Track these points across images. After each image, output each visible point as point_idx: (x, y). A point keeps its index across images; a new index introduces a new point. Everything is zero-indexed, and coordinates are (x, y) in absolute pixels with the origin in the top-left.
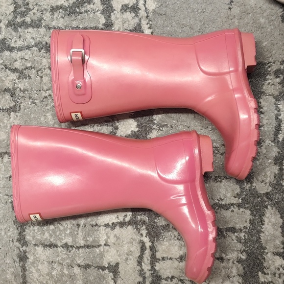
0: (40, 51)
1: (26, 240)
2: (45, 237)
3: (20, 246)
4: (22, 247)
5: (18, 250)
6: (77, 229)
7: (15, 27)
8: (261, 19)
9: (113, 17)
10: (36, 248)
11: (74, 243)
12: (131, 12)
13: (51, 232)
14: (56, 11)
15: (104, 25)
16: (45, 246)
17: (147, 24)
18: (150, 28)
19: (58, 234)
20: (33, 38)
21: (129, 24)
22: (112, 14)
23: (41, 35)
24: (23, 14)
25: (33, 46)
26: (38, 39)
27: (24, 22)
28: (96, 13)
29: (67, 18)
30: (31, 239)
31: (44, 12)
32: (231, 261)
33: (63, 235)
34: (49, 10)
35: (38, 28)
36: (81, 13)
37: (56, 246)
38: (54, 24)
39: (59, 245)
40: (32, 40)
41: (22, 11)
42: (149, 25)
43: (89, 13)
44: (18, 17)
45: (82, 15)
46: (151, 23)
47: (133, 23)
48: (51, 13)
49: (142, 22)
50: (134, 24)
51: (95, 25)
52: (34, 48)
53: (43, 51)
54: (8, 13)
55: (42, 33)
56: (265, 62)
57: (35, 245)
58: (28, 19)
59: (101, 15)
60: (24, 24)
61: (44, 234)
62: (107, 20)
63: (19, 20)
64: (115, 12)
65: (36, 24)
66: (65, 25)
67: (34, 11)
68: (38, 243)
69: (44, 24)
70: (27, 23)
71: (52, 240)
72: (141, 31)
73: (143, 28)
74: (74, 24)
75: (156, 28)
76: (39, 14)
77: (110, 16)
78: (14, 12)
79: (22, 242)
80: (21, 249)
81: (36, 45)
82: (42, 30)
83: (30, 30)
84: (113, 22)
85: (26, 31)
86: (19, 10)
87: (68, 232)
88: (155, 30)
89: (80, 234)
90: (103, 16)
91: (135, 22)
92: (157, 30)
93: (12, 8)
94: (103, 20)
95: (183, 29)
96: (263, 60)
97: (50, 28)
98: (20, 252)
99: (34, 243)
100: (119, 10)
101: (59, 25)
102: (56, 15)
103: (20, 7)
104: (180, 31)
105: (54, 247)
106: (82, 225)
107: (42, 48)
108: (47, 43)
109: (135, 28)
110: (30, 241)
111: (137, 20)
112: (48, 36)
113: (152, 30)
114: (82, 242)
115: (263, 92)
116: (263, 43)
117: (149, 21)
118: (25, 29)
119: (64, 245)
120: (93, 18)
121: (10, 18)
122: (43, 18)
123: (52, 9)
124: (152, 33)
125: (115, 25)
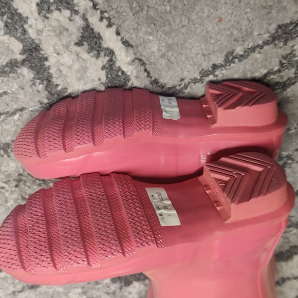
9: (32, 33)
12: (60, 10)
15: (23, 52)
17: (101, 20)
18: (110, 25)
21: (70, 36)
22: (26, 26)
42: (105, 22)
46: (106, 15)
49: (90, 20)
50: (78, 30)
51: (7, 60)
59: (7, 37)
62: (22, 41)
64: (30, 22)
72: (95, 37)
73: (96, 30)
75: (121, 22)
77: (25, 32)
84: (37, 42)
88: (120, 25)
90: (13, 38)
91: (77, 25)
94: (17, 46)
100: (36, 14)
109: (83, 36)
111: (79, 21)
113: (114, 28)
117: (102, 13)
124: (118, 33)
125: (44, 46)
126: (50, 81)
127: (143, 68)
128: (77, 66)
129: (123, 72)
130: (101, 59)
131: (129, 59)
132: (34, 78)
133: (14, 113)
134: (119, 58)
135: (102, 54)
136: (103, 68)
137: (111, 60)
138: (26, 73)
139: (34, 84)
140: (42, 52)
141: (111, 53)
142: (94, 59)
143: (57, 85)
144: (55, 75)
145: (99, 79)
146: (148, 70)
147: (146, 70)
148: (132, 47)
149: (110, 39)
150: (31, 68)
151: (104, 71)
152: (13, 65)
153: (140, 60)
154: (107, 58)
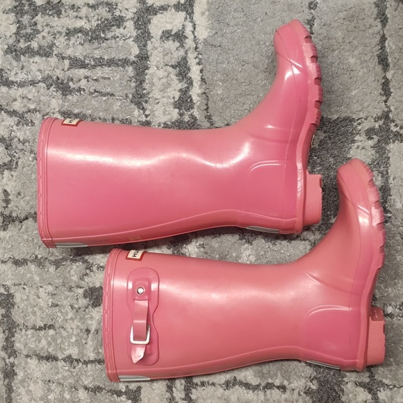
0: (49, 89)
1: (15, 348)
2: (42, 346)
3: (7, 357)
4: (9, 358)
5: (3, 362)
6: (85, 336)
7: (16, 55)
8: (351, 58)
9: (149, 46)
10: (29, 360)
11: (81, 355)
12: (174, 41)
13: (49, 339)
14: (73, 36)
15: (137, 56)
16: (40, 358)
17: (196, 58)
18: (199, 64)
19: (59, 341)
20: (40, 71)
21: (171, 58)
22: (149, 42)
23: (50, 66)
24: (29, 38)
25: (40, 81)
26: (47, 72)
27: (28, 47)
28: (127, 41)
29: (87, 45)
30: (22, 348)
31: (57, 36)
32: (296, 392)
33: (66, 344)
34: (64, 34)
35: (48, 57)
36: (107, 40)
37: (56, 359)
38: (69, 52)
39: (60, 358)
40: (38, 73)
41: (27, 33)
42: (197, 60)
43: (118, 39)
44: (22, 41)
45: (108, 42)
46: (200, 56)
47: (176, 57)
48: (66, 37)
49: (189, 55)
50: (178, 57)
51: (124, 57)
52: (40, 84)
53: (52, 88)
54: (8, 34)
55: (53, 64)
56: (354, 117)
57: (27, 356)
58: (34, 45)
59: (133, 43)
60: (29, 51)
61: (40, 341)
62: (141, 50)
63: (22, 45)
64: (152, 40)
65: (45, 52)
66: (84, 54)
67: (44, 34)
68: (31, 353)
69: (55, 52)
70: (33, 50)
71: (50, 350)
72: (186, 67)
73: (189, 63)
74: (97, 54)
75: (207, 64)
76: (49, 38)
77: (145, 45)
78: (17, 34)
79: (9, 351)
80: (7, 361)
81: (44, 80)
82: (53, 60)
83: (37, 59)
84: (149, 53)
85: (31, 60)
86: (23, 32)
87: (73, 339)
88: (206, 66)
89: (90, 343)
90: (136, 45)
91: (179, 54)
92: (208, 67)
93: (14, 29)
94: (136, 51)
95: (244, 67)
96: (350, 115)
97: (63, 58)
98: (6, 364)
99: (25, 352)
100: (159, 37)
101: (76, 55)
102: (73, 40)
103: (25, 28)
104: (240, 70)
105: (52, 361)
106: (92, 332)
107: (51, 85)
108: (58, 78)
109: (179, 63)
110: (21, 350)
111: (182, 52)
112: (61, 68)
113: (201, 66)
114: (92, 355)
115: (349, 158)
116: (351, 91)
117: (198, 54)
118: (30, 57)
119: (67, 357)
120: (122, 47)
121: (11, 41)
122: (54, 44)
123: (67, 32)
124: (201, 71)
125: (152, 58)
126: (141, 84)
127: (205, 102)
128: (164, 80)
129: (191, 100)
130: (183, 83)
131: (199, 92)
132: (133, 77)
133: (105, 95)
134: (194, 88)
135: (185, 80)
136: (180, 90)
137: (188, 88)
138: (130, 71)
139: (130, 81)
140: (148, 62)
141: (191, 83)
142: (178, 81)
143: (144, 89)
144: (147, 81)
145: (174, 98)
146: (209, 105)
147: (207, 105)
148: (206, 83)
149: (195, 73)
150: (135, 69)
151: (179, 93)
152: (125, 62)
153: (207, 96)
154: (186, 85)
